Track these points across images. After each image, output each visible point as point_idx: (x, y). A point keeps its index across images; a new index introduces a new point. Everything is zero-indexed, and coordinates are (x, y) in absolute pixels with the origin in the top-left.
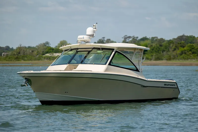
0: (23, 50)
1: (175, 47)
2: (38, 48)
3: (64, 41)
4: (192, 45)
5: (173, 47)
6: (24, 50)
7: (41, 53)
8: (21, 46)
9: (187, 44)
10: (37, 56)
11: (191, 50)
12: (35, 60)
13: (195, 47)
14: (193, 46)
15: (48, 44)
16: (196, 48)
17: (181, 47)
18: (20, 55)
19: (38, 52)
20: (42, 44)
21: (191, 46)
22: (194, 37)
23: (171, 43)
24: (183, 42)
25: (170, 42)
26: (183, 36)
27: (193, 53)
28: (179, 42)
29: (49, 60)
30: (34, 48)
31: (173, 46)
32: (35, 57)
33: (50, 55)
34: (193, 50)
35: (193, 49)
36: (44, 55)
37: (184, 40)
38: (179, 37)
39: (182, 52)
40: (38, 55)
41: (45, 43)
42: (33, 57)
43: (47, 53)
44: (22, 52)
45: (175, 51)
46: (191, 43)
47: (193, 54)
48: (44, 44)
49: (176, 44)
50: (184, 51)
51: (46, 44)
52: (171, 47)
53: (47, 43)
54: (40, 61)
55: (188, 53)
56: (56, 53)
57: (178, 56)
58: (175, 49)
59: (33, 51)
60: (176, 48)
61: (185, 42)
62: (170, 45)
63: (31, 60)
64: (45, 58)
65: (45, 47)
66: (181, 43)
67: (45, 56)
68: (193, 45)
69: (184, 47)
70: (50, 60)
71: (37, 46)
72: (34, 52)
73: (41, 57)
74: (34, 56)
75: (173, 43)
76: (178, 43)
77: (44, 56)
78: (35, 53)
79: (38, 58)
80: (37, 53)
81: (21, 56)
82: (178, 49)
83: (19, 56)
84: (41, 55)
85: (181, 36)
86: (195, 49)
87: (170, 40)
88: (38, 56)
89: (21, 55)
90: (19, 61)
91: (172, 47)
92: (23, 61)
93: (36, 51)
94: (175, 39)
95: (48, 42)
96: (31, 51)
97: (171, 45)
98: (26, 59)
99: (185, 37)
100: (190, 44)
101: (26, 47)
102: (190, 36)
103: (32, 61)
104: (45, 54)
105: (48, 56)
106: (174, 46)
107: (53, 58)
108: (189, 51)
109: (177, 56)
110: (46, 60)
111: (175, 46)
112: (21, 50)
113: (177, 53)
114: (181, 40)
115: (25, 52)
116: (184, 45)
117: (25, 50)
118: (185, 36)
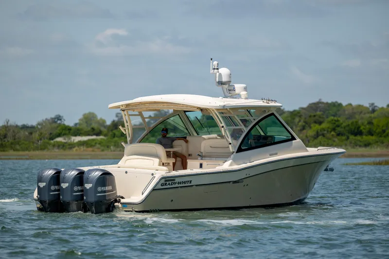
0: (12, 130)
1: (304, 124)
2: (42, 128)
3: (90, 113)
4: (336, 118)
5: (300, 124)
6: (14, 131)
7: (47, 136)
8: (7, 123)
9: (327, 118)
10: (40, 141)
11: (334, 129)
12: (37, 149)
13: (342, 124)
14: (338, 121)
15: (61, 120)
16: (344, 124)
17: (315, 122)
18: (6, 141)
19: (41, 133)
20: (49, 120)
21: (334, 122)
22: (340, 105)
23: (296, 115)
24: (318, 113)
25: (294, 114)
26: (319, 103)
27: (338, 135)
28: (313, 114)
29: (62, 150)
30: (33, 127)
31: (300, 121)
32: (35, 145)
33: (65, 139)
34: (339, 129)
35: (338, 126)
36: (53, 139)
37: (320, 111)
38: (310, 104)
39: (317, 132)
40: (41, 139)
41: (55, 118)
42: (31, 144)
43: (59, 135)
44: (10, 134)
45: (305, 131)
46: (334, 116)
47: (339, 137)
48: (52, 119)
49: (305, 118)
50: (321, 131)
51: (56, 120)
52: (296, 123)
53: (59, 118)
54: (45, 152)
55: (328, 135)
56: (76, 136)
57: (311, 141)
58: (303, 128)
59: (31, 133)
60: (307, 125)
61: (323, 115)
62: (294, 119)
63: (27, 149)
64: (54, 146)
65: (54, 125)
66: (314, 116)
67: (54, 142)
68: (339, 119)
69: (320, 123)
70: (65, 150)
71: (39, 124)
72: (33, 135)
73: (48, 143)
74: (33, 143)
75: (300, 116)
76: (310, 116)
77: (52, 141)
78: (36, 136)
79: (40, 145)
80: (39, 135)
81: (8, 141)
82: (310, 128)
83: (4, 143)
84: (46, 140)
85: (314, 104)
86: (342, 128)
87: (295, 111)
88: (42, 141)
89: (9, 139)
90: (4, 151)
91: (298, 124)
92: (11, 152)
93: (38, 132)
94: (303, 108)
95: (60, 116)
96: (27, 133)
97: (297, 120)
98: (18, 147)
99: (323, 105)
100: (332, 118)
101: (17, 126)
102: (332, 103)
103: (29, 151)
104: (55, 138)
105: (61, 142)
106: (302, 121)
107: (69, 145)
108: (331, 132)
109: (309, 141)
110: (57, 150)
111: (305, 122)
112: (9, 130)
113: (308, 135)
114: (316, 110)
115: (17, 135)
116: (321, 120)
117: (16, 131)
118: (323, 103)
